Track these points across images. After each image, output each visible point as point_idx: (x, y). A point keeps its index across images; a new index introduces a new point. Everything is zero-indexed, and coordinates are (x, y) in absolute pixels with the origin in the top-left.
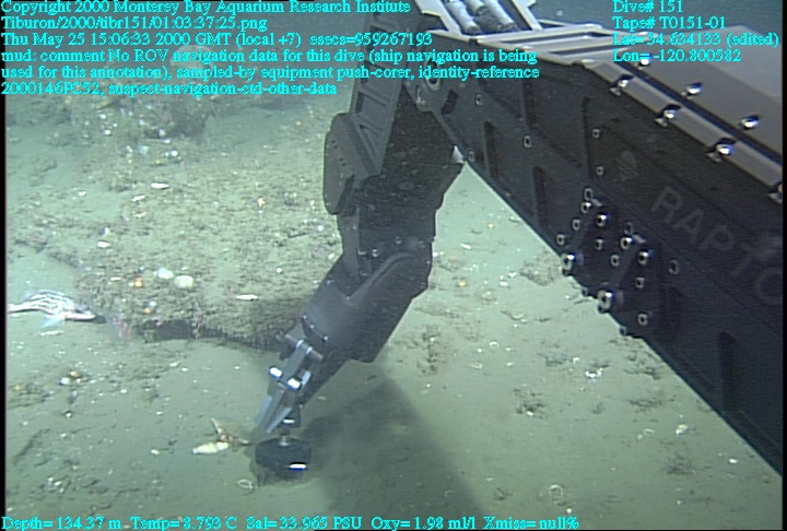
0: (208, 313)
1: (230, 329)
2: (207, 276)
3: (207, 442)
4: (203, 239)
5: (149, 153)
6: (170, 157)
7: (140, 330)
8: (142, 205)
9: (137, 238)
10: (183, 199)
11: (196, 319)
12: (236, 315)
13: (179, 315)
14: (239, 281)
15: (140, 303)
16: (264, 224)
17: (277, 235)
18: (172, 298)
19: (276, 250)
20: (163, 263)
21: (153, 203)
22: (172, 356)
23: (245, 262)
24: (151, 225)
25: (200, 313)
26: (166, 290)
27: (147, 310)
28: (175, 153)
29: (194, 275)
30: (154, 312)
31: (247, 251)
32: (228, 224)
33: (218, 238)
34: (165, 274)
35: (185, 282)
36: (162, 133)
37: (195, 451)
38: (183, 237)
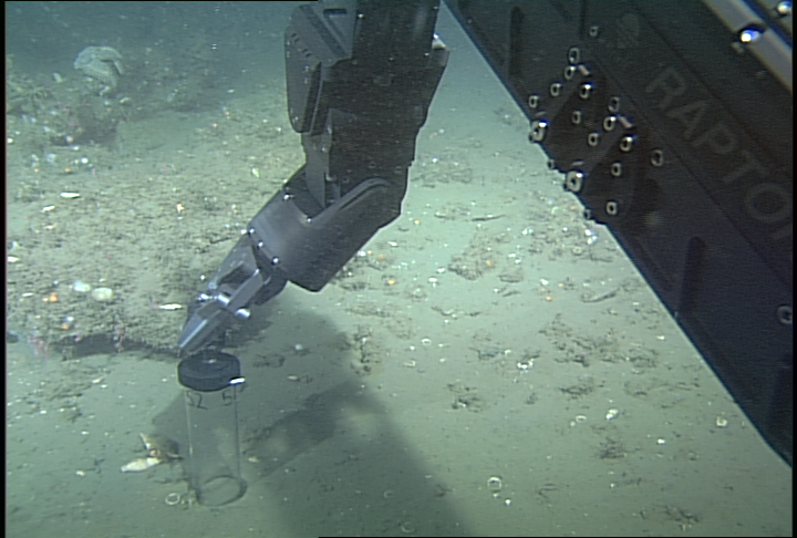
0: (130, 326)
1: (155, 341)
2: (127, 287)
3: (136, 459)
4: (120, 249)
5: (57, 161)
6: (81, 164)
7: (58, 346)
8: (52, 216)
9: (49, 251)
10: (96, 209)
11: (118, 332)
12: (160, 326)
13: (98, 329)
14: (161, 291)
15: (56, 319)
16: (185, 231)
17: (199, 241)
18: (91, 312)
19: (198, 256)
20: (79, 276)
21: (65, 213)
22: (94, 372)
23: (167, 271)
24: (63, 236)
25: (122, 325)
26: (83, 304)
27: (65, 326)
28: (85, 161)
29: (114, 286)
30: (72, 327)
31: (167, 259)
32: (146, 232)
33: (137, 247)
34: (81, 287)
35: (104, 293)
36: (70, 139)
37: (124, 469)
38: (99, 247)
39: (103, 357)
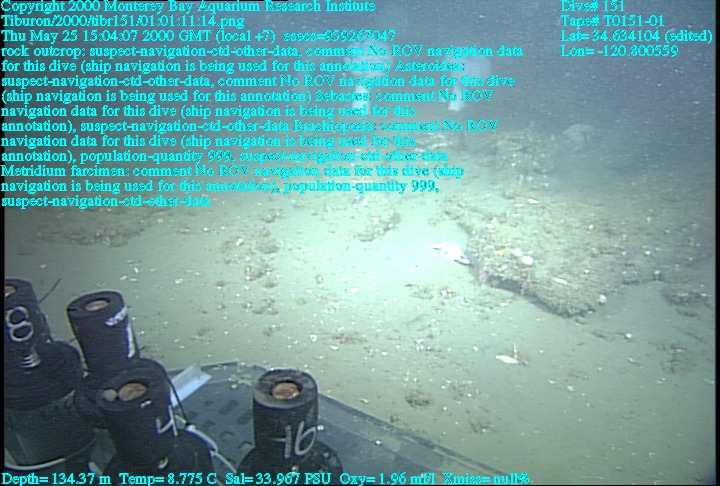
0: (534, 283)
1: (542, 296)
2: (541, 261)
3: (506, 355)
4: (547, 239)
5: (532, 181)
6: (544, 186)
7: (491, 279)
8: (519, 210)
9: (509, 228)
10: (543, 213)
11: (525, 284)
12: (550, 289)
13: (516, 278)
14: (560, 270)
15: (497, 264)
16: (588, 241)
17: (594, 249)
18: (516, 267)
19: (590, 258)
20: (519, 246)
21: (526, 210)
22: (504, 300)
23: (567, 260)
24: (520, 222)
25: (529, 280)
26: (515, 262)
27: (500, 270)
28: (546, 185)
29: (534, 258)
30: (503, 272)
31: (571, 254)
32: (565, 234)
33: (556, 241)
34: (518, 252)
35: (528, 260)
36: (544, 171)
37: (498, 357)
38: (535, 234)
39: (511, 294)
